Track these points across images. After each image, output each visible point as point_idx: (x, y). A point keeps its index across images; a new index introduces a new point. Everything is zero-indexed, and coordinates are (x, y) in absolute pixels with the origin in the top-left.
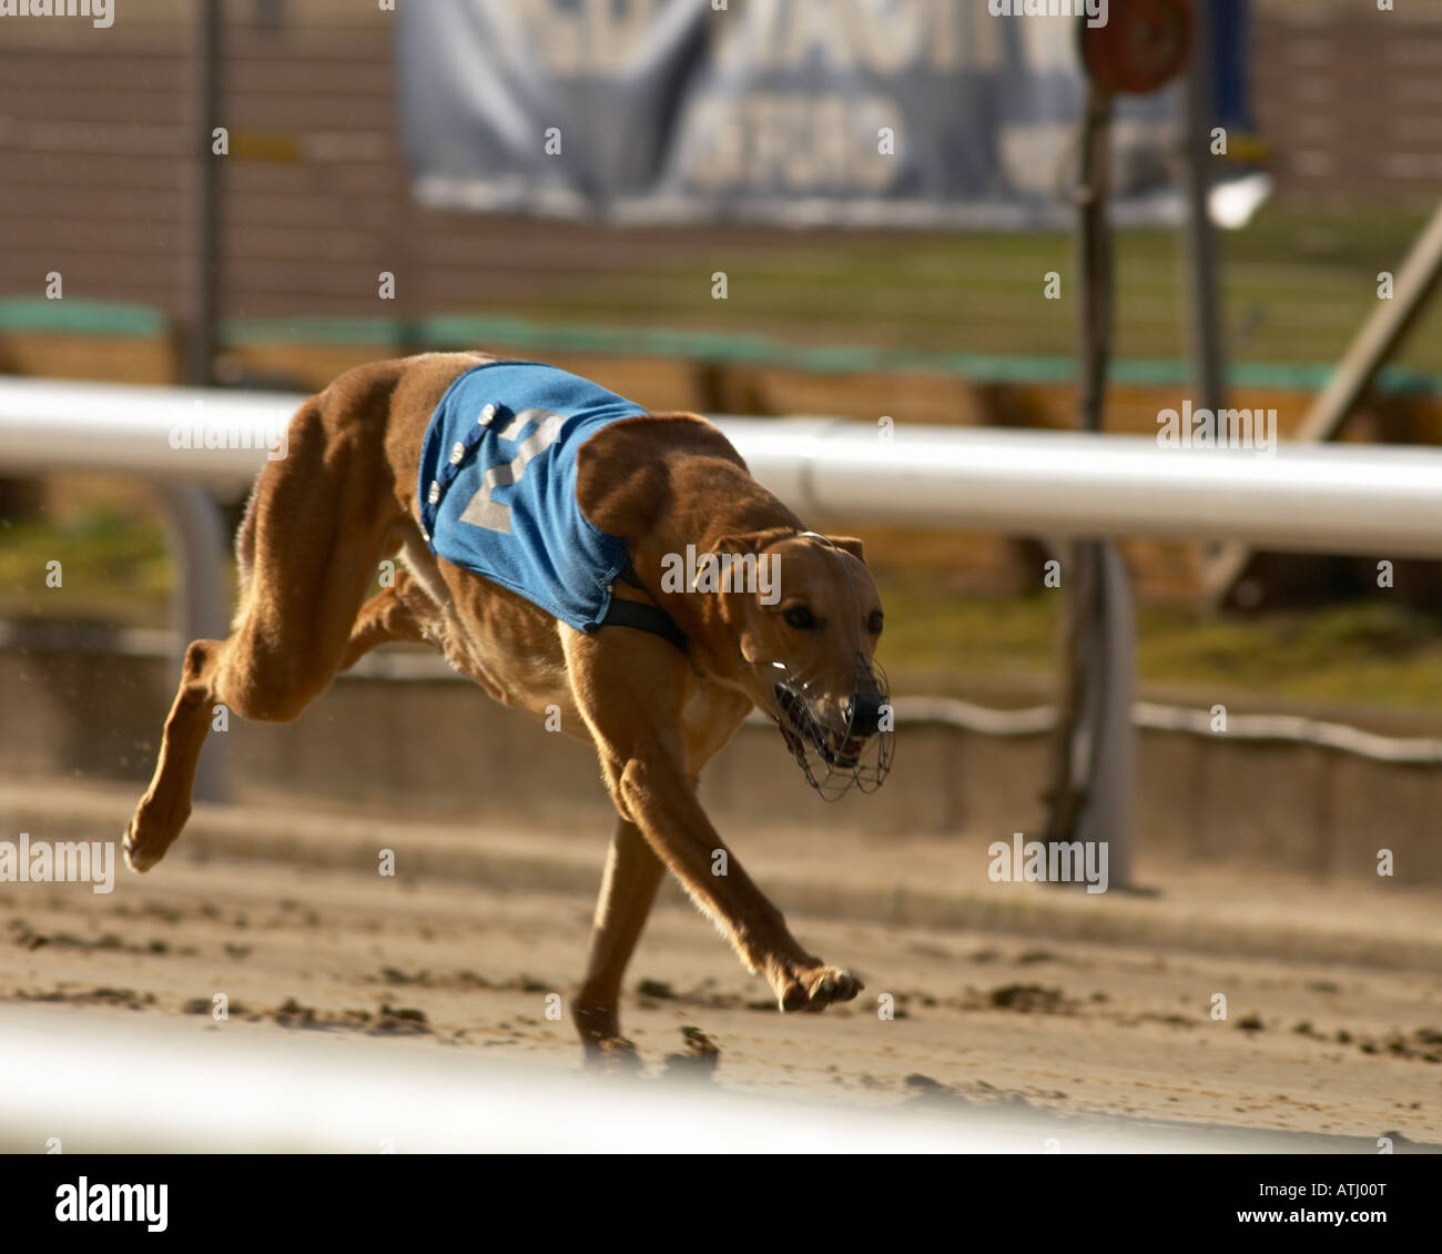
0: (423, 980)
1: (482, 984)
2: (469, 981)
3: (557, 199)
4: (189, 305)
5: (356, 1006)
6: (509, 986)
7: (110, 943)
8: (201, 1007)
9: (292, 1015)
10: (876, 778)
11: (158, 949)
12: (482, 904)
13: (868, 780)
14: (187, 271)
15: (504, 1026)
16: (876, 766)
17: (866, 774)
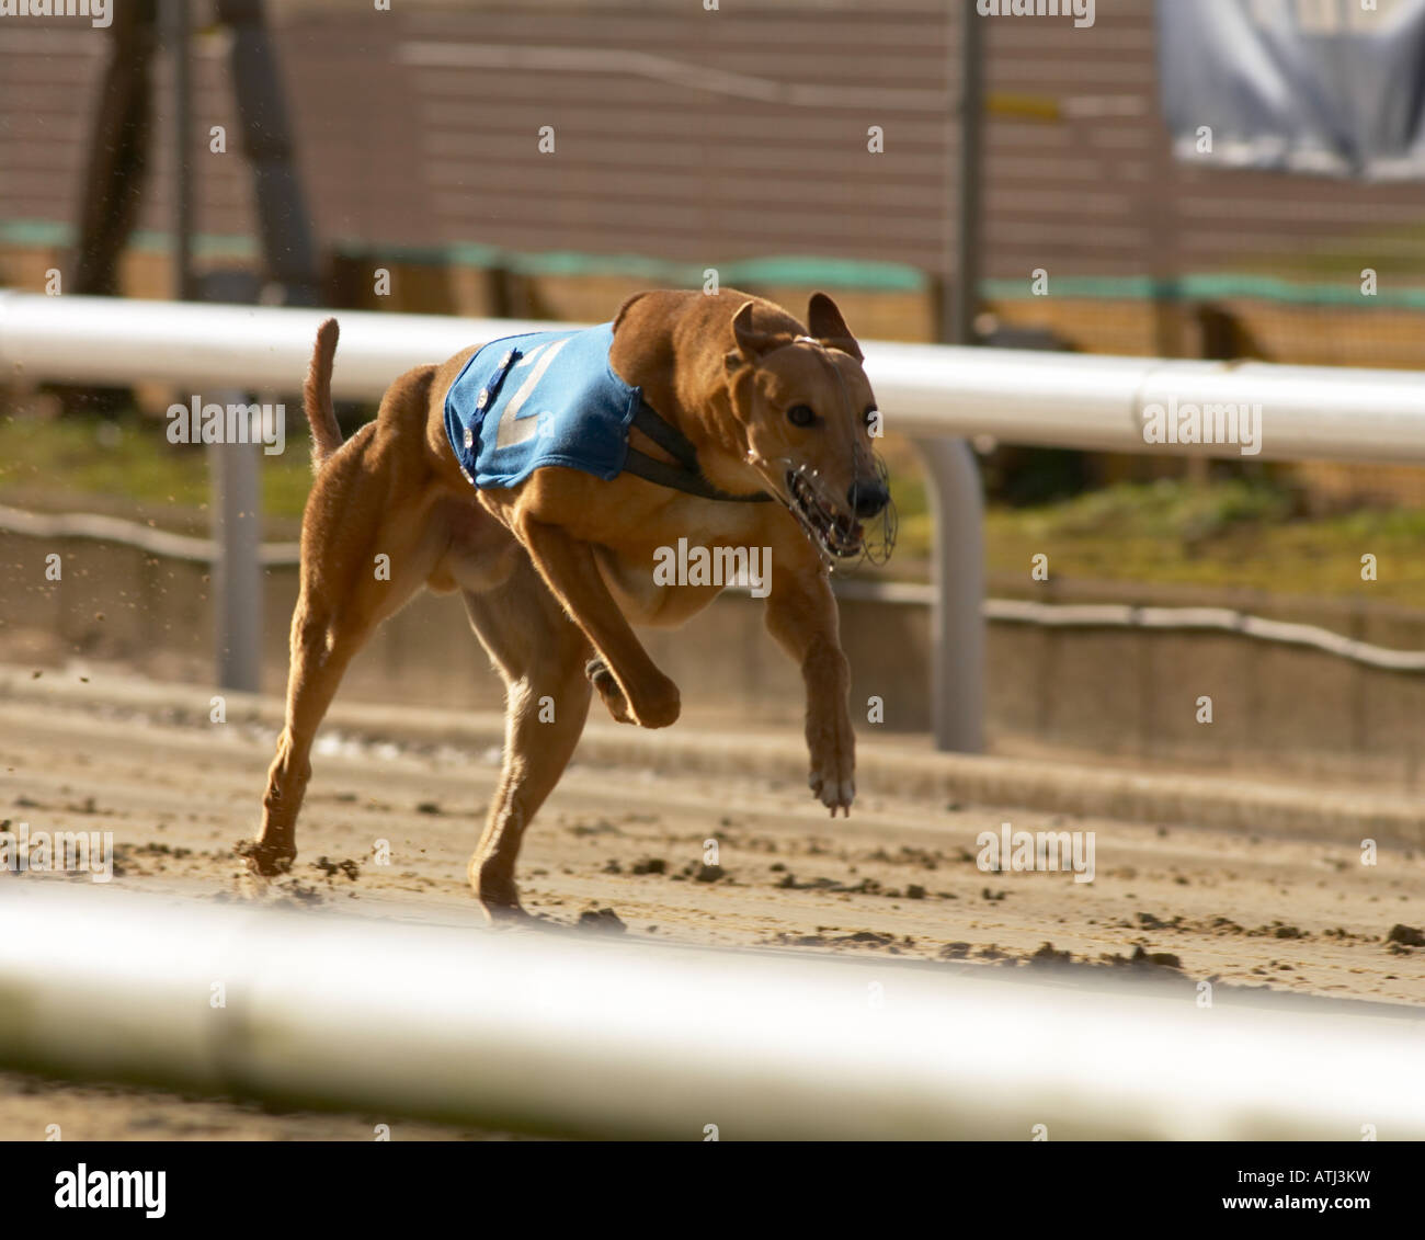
0: (1176, 924)
1: (1238, 930)
2: (1223, 925)
3: (1314, 157)
4: (949, 263)
5: (1111, 951)
6: (1265, 931)
7: (869, 888)
8: (958, 950)
9: (1050, 959)
10: (884, 552)
11: (916, 893)
12: (1236, 851)
13: (877, 555)
14: (949, 229)
15: (1257, 971)
16: (883, 541)
17: (872, 551)
